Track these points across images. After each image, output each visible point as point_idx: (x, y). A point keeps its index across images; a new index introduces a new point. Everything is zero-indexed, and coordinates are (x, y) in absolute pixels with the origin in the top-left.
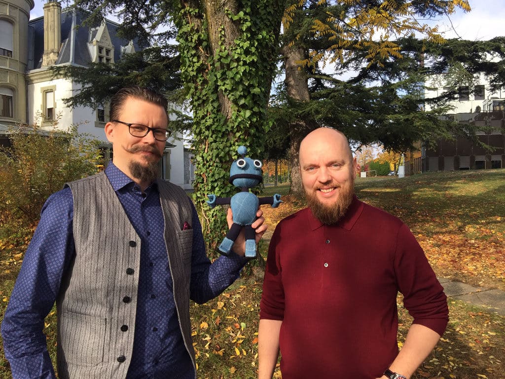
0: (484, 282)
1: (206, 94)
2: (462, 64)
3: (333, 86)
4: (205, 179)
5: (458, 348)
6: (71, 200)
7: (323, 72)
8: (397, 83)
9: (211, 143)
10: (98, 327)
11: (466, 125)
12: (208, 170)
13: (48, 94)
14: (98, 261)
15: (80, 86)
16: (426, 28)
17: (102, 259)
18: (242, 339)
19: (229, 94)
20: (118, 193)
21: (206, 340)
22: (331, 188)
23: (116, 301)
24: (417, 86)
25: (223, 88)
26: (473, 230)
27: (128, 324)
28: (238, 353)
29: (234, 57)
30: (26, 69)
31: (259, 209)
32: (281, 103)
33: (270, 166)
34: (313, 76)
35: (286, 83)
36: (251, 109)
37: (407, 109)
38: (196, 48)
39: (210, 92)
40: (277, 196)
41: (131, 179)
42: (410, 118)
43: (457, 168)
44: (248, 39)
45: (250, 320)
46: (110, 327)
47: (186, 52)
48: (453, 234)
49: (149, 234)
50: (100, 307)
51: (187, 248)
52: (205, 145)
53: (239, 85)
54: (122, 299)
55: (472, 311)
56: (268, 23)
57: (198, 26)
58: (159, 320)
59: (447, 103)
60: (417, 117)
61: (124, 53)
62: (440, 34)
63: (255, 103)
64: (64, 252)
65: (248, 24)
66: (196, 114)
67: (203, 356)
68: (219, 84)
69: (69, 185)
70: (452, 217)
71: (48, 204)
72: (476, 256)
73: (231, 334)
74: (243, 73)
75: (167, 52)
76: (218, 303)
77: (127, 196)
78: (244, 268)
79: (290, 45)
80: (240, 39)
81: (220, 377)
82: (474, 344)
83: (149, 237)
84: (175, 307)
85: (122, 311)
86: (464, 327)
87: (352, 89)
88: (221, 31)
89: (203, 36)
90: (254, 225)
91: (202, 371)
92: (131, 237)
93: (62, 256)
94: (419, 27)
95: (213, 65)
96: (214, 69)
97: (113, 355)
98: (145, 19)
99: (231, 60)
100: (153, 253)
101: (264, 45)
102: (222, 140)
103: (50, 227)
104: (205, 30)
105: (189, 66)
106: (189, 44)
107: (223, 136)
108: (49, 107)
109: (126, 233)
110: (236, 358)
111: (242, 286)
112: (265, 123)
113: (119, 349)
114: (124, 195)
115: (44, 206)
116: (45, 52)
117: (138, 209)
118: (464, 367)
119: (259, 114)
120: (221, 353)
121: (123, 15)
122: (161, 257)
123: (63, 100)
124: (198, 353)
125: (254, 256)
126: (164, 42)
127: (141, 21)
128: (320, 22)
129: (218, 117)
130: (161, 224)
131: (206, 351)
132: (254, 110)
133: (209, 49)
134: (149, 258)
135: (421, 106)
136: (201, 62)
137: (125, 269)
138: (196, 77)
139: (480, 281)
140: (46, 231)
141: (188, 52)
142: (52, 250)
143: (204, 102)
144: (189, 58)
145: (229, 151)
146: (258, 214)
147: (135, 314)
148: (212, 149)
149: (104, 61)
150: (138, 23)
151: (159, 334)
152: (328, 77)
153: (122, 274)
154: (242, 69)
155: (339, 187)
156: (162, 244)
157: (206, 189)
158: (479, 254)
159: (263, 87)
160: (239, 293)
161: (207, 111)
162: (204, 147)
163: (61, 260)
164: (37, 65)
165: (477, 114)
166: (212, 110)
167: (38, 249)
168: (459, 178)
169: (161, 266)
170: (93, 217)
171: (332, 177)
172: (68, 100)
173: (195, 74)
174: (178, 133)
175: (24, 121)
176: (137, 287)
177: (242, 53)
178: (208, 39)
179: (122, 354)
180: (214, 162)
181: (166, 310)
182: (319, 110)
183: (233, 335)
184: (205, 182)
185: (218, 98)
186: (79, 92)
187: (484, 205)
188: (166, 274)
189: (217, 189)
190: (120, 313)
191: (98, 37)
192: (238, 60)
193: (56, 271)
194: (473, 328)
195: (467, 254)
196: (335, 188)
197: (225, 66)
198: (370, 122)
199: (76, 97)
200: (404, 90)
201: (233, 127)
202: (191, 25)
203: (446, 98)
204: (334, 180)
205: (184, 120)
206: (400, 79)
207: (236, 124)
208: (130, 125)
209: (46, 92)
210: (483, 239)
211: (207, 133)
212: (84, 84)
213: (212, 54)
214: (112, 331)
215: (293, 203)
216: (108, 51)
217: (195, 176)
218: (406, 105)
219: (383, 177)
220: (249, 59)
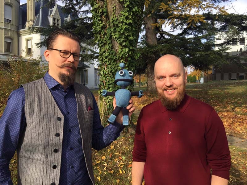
0: (245, 136)
1: (106, 40)
2: (235, 26)
3: (169, 38)
4: (105, 83)
5: (234, 171)
6: (23, 94)
7: (164, 30)
8: (202, 36)
9: (108, 65)
10: (39, 167)
11: (236, 57)
12: (106, 79)
13: (29, 41)
14: (39, 129)
15: (44, 37)
16: (218, 7)
17: (42, 127)
18: (123, 165)
19: (118, 40)
20: (51, 90)
21: (105, 165)
22: (173, 89)
23: (50, 152)
24: (212, 38)
25: (114, 37)
26: (239, 110)
27: (56, 165)
28: (121, 172)
29: (120, 21)
30: (18, 29)
31: (131, 98)
32: (143, 46)
33: (137, 77)
34: (159, 32)
35: (146, 35)
36: (129, 48)
37: (206, 49)
38: (101, 16)
39: (108, 39)
40: (141, 91)
41: (58, 82)
42: (208, 54)
43: (230, 79)
44: (128, 11)
45: (127, 155)
46: (46, 166)
47: (95, 18)
48: (229, 112)
49: (69, 113)
50: (40, 155)
51: (90, 121)
52: (105, 66)
53: (122, 35)
54: (53, 150)
55: (240, 151)
56: (138, 4)
57: (102, 5)
58: (74, 162)
59: (227, 46)
60: (212, 53)
61: (66, 21)
62: (226, 10)
63: (131, 45)
64: (19, 124)
65: (128, 3)
66: (101, 50)
67: (103, 173)
68: (112, 35)
69: (23, 86)
70: (229, 103)
71: (11, 96)
72: (241, 123)
73: (117, 162)
74: (125, 29)
75: (86, 20)
76: (111, 146)
77: (56, 92)
78: (124, 129)
79: (149, 16)
80: (124, 11)
81: (112, 184)
82: (242, 169)
83: (69, 115)
84: (83, 154)
85: (53, 157)
86: (236, 160)
87: (179, 39)
88: (114, 7)
89: (104, 10)
90: (128, 108)
91: (103, 181)
92: (58, 115)
93: (19, 126)
94: (215, 6)
95: (109, 25)
96: (110, 27)
97: (48, 182)
98: (76, 4)
99: (119, 22)
100: (71, 124)
101: (136, 15)
102: (113, 63)
103: (11, 110)
104: (105, 7)
105: (97, 26)
106: (97, 14)
107: (114, 62)
108: (29, 48)
109: (55, 113)
110: (120, 174)
111: (123, 138)
112: (136, 55)
113: (52, 179)
114: (54, 91)
115: (9, 97)
116: (27, 21)
117: (63, 99)
118: (237, 181)
119: (133, 50)
120: (112, 172)
121: (65, 2)
122: (76, 126)
123: (35, 44)
124: (101, 172)
125: (127, 125)
126: (85, 15)
127: (74, 5)
128: (164, 4)
129: (112, 52)
130: (76, 108)
131: (105, 171)
132: (130, 48)
133: (107, 17)
134: (69, 127)
135: (213, 48)
136: (103, 23)
137: (55, 133)
138: (101, 31)
139: (244, 136)
140: (9, 112)
141: (96, 18)
142: (13, 123)
143: (105, 44)
144: (97, 21)
145: (117, 69)
146: (130, 102)
147: (61, 159)
148: (109, 68)
149: (56, 25)
150: (72, 5)
151: (74, 169)
152: (167, 33)
153: (53, 136)
154: (124, 27)
155: (177, 88)
156: (76, 119)
157: (105, 88)
158: (243, 122)
159: (135, 36)
160: (121, 141)
161: (106, 49)
162: (104, 67)
163: (18, 128)
164: (23, 27)
165: (241, 52)
166: (108, 48)
167: (5, 122)
168: (231, 84)
169: (75, 131)
170: (36, 103)
171: (173, 83)
172: (38, 44)
173: (100, 30)
174: (92, 60)
175: (17, 54)
176: (62, 143)
177: (125, 18)
178: (107, 12)
179: (53, 182)
180: (109, 75)
181: (79, 156)
182: (162, 49)
183: (119, 163)
184: (105, 85)
185: (112, 42)
186: (43, 40)
187: (245, 98)
188: (78, 136)
189: (111, 88)
190: (52, 159)
191: (53, 13)
192: (122, 22)
193: (15, 134)
194: (241, 161)
195: (236, 122)
196: (175, 89)
197: (116, 26)
198: (188, 55)
199: (42, 42)
200: (205, 40)
201: (119, 57)
202: (98, 4)
203: (226, 44)
204: (174, 85)
205: (95, 54)
206: (203, 34)
207: (121, 55)
208: (60, 51)
209: (28, 40)
210: (244, 114)
211: (106, 60)
212: (46, 36)
213: (109, 19)
214: (48, 168)
215: (148, 95)
216: (58, 20)
217: (100, 82)
218: (206, 47)
219: (193, 83)
220: (128, 22)
